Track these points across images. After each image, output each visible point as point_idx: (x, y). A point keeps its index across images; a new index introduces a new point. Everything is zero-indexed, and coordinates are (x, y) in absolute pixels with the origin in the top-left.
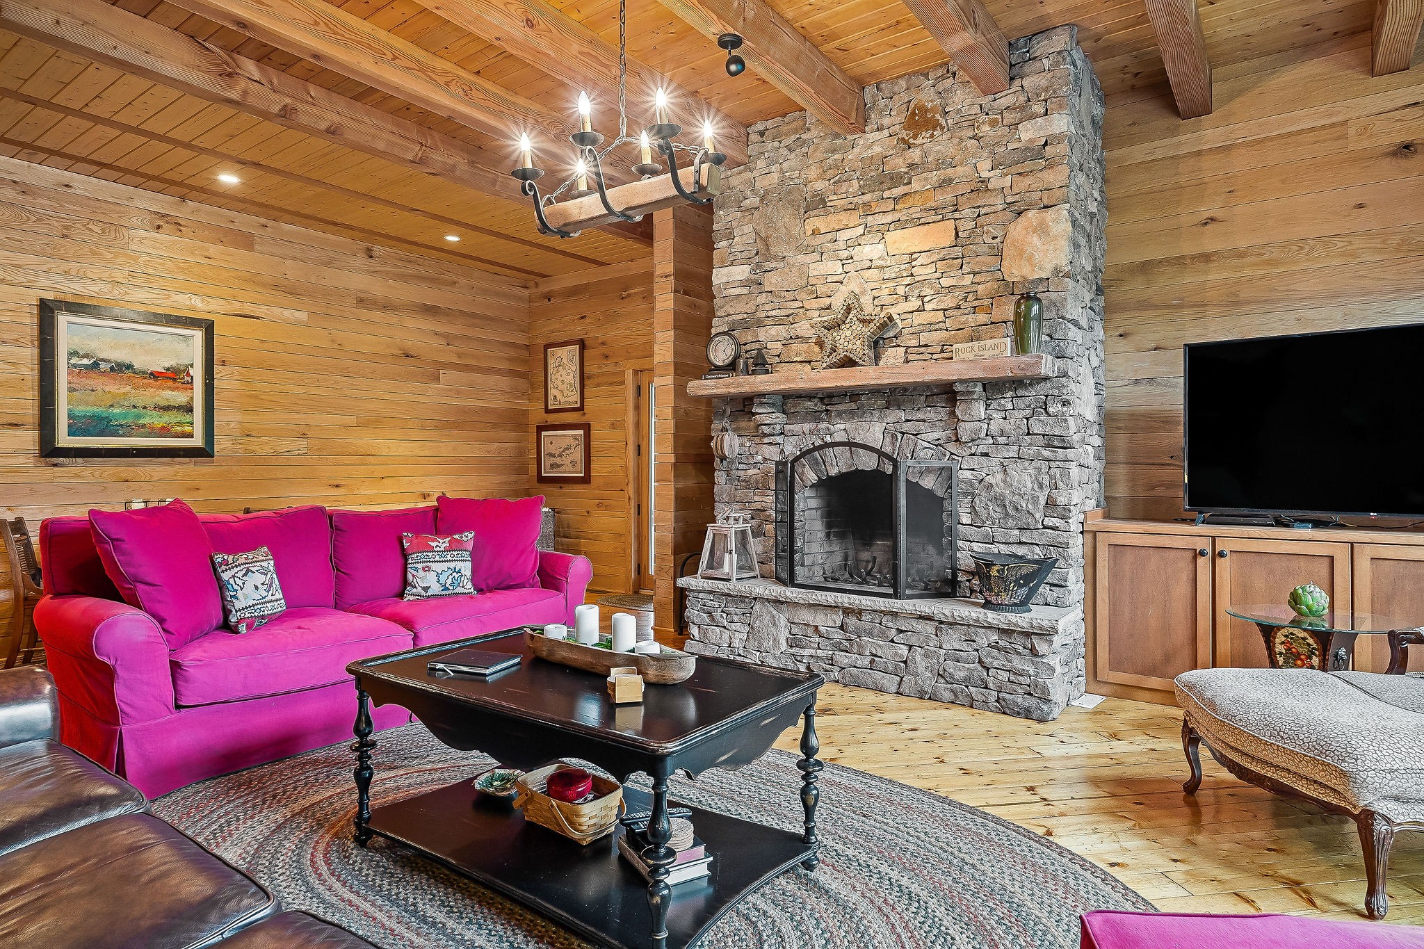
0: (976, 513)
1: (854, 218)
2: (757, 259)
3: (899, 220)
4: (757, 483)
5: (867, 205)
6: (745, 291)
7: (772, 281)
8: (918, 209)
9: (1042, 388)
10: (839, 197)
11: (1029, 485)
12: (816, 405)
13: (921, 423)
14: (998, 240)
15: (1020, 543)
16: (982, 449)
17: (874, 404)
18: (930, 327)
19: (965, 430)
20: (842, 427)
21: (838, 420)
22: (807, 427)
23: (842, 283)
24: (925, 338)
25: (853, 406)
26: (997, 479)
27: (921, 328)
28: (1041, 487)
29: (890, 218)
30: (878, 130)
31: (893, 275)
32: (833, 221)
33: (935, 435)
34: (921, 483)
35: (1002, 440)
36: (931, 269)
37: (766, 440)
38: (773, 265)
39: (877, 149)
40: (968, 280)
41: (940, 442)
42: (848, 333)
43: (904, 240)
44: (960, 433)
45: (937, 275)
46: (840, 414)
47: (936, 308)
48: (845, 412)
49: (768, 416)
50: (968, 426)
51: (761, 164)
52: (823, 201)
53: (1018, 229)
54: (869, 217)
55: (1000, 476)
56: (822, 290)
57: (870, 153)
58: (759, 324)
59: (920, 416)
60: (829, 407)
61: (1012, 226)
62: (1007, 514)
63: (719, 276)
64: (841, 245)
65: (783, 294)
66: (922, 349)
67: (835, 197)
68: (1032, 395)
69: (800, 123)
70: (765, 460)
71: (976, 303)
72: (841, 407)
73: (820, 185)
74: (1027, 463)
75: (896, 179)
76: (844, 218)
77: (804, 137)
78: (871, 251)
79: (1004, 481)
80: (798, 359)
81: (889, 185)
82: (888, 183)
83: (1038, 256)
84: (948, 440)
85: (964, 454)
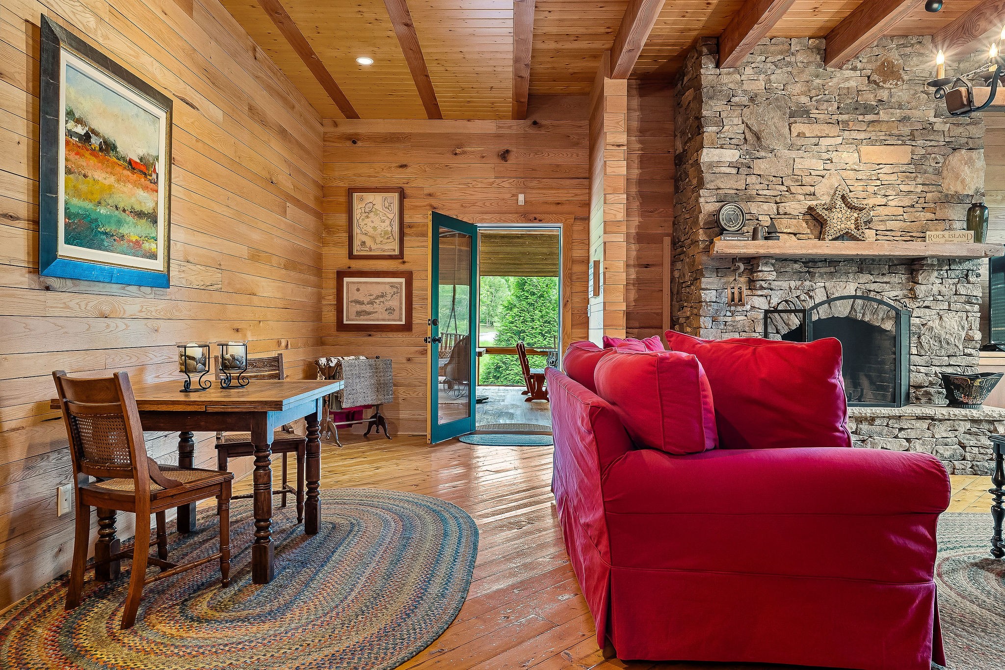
0: (922, 347)
1: (834, 130)
2: (745, 147)
3: (870, 139)
4: (744, 327)
5: (846, 123)
6: (734, 171)
7: (761, 166)
8: (884, 133)
9: (967, 265)
10: (820, 112)
11: (956, 328)
12: (801, 268)
13: (885, 285)
14: (940, 165)
15: (950, 365)
16: (926, 304)
17: (849, 269)
18: (894, 218)
19: (921, 290)
20: (822, 285)
21: (820, 279)
22: (793, 284)
23: (823, 177)
24: (890, 225)
25: (832, 270)
26: (935, 324)
27: (887, 218)
28: (963, 328)
29: (862, 136)
30: (851, 69)
31: (864, 178)
32: (817, 129)
33: (895, 293)
34: (883, 326)
35: (940, 298)
36: (893, 177)
37: (760, 293)
38: (763, 154)
39: (852, 84)
40: (920, 188)
41: (897, 298)
42: (840, 215)
43: (874, 154)
44: (918, 292)
45: (899, 182)
46: (821, 275)
47: (897, 205)
48: (826, 273)
49: (767, 272)
50: (923, 287)
51: (749, 70)
52: (807, 112)
53: (955, 160)
54: (845, 132)
55: (937, 321)
56: (807, 180)
57: (847, 85)
58: (750, 199)
59: (886, 279)
60: (811, 270)
61: (951, 157)
62: (941, 347)
63: (708, 156)
64: (824, 149)
65: (772, 178)
66: (888, 233)
67: (817, 112)
68: (959, 269)
69: (786, 47)
70: (753, 307)
71: (925, 205)
72: (823, 270)
73: (804, 99)
74: (954, 313)
75: (868, 109)
76: (827, 130)
77: (788, 59)
78: (848, 157)
79: (941, 326)
80: (789, 231)
81: (862, 112)
82: (862, 110)
83: (968, 180)
84: (905, 296)
85: (914, 306)
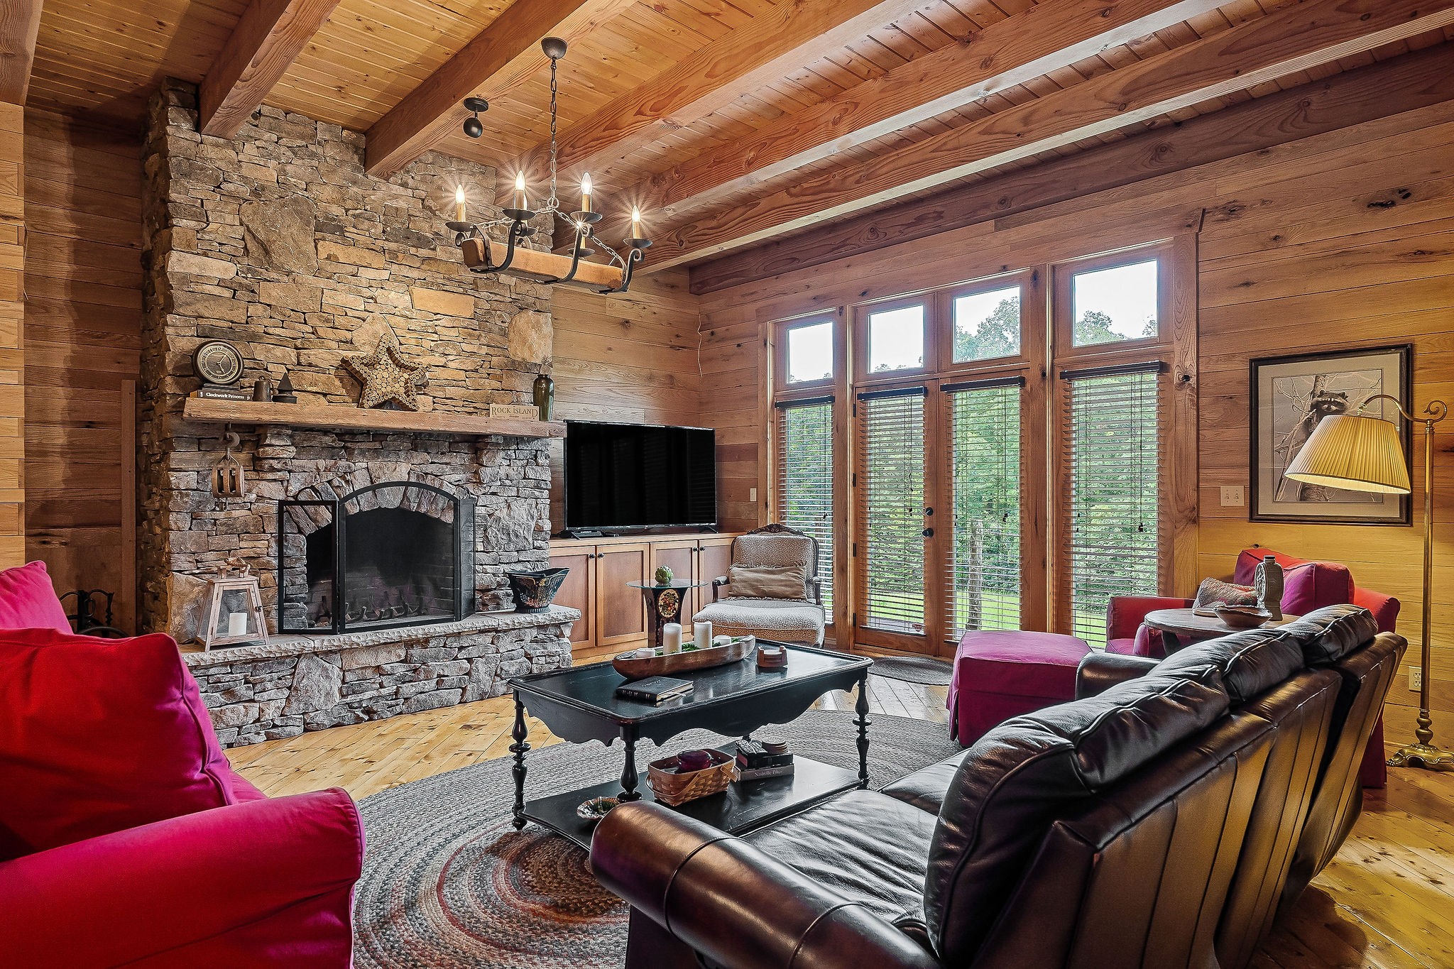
0: (489, 542)
1: (379, 261)
2: (246, 261)
3: (425, 279)
4: (247, 525)
5: (394, 254)
6: (227, 294)
7: (273, 292)
8: (442, 276)
9: (536, 445)
10: (359, 232)
11: (525, 517)
12: (333, 441)
13: (444, 466)
14: (506, 325)
15: (519, 561)
16: (493, 489)
17: (400, 445)
18: (455, 383)
19: (486, 473)
20: (364, 465)
21: (360, 458)
22: (322, 463)
23: (364, 320)
24: (450, 391)
25: (378, 445)
26: (503, 514)
27: (447, 382)
28: (533, 518)
29: (415, 274)
30: (401, 185)
31: (418, 328)
32: (355, 254)
33: (457, 477)
34: (443, 519)
35: (508, 482)
36: (454, 333)
37: (270, 476)
38: (274, 275)
39: (402, 204)
40: (484, 350)
41: (460, 483)
42: (386, 375)
43: (429, 299)
44: (483, 476)
45: (460, 339)
46: (362, 453)
47: (459, 367)
48: (369, 450)
49: (280, 448)
50: (488, 470)
51: (250, 149)
52: (341, 229)
53: (524, 320)
54: (394, 266)
55: (505, 511)
56: (340, 321)
57: (395, 204)
58: (254, 338)
59: (445, 460)
60: (349, 445)
61: (517, 318)
62: (510, 541)
63: (179, 263)
64: (365, 283)
65: (288, 312)
66: (448, 401)
67: (355, 231)
68: (527, 450)
69: (309, 131)
70: (260, 498)
71: (491, 371)
72: (363, 446)
73: (336, 210)
74: (523, 500)
75: (421, 242)
76: (368, 257)
77: (312, 148)
78: (396, 298)
79: (509, 515)
80: (314, 389)
81: (415, 243)
82: (415, 242)
83: (535, 347)
84: (468, 481)
85: (480, 493)
